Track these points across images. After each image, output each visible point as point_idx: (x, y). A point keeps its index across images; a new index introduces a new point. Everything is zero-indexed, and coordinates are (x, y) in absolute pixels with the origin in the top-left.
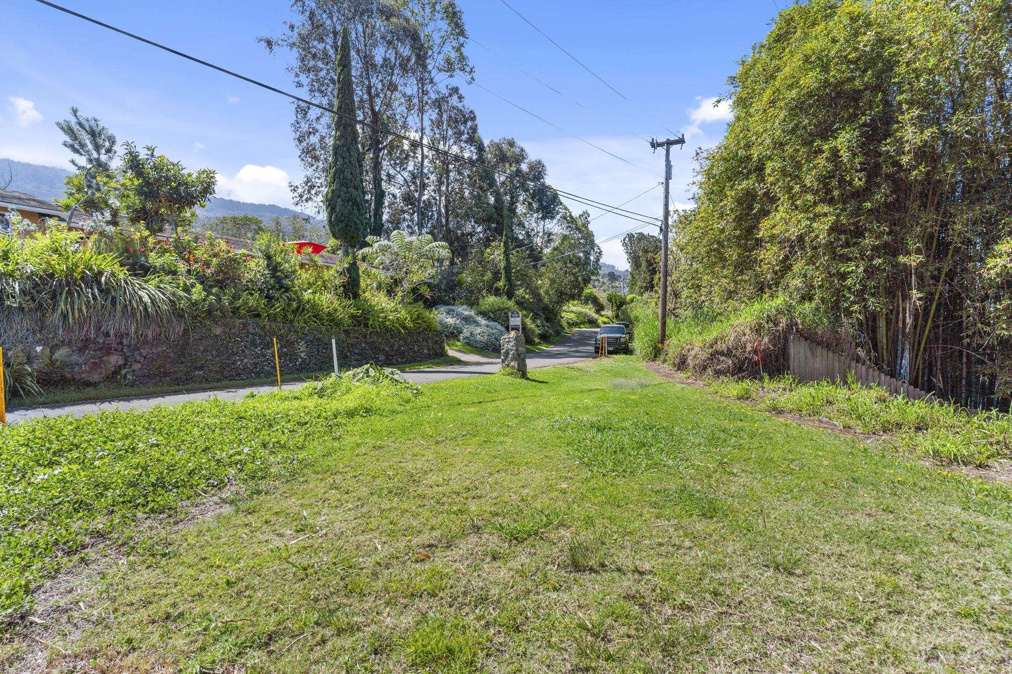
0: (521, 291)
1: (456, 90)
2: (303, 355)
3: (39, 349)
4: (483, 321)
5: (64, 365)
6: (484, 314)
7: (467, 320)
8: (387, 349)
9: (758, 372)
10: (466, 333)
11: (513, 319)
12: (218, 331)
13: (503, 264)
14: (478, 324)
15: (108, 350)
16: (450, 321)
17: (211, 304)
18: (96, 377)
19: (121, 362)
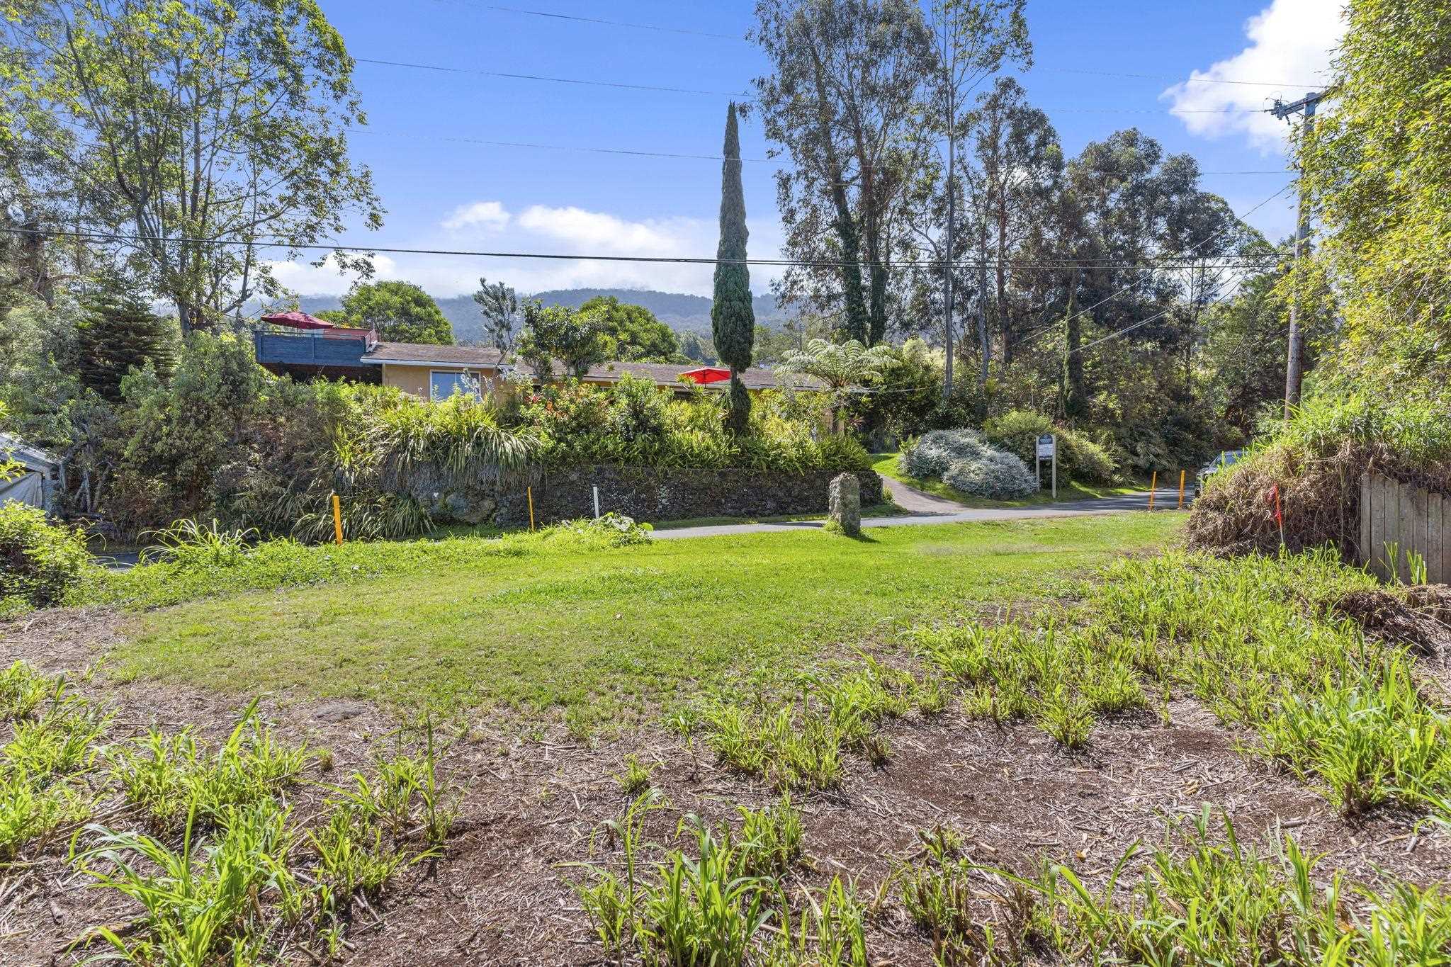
0: (1102, 397)
1: (1008, 85)
2: (664, 501)
3: (436, 495)
4: (988, 451)
5: (454, 508)
6: (992, 441)
7: (961, 451)
8: (780, 494)
9: (1274, 541)
10: (954, 468)
11: (1042, 447)
12: (574, 477)
13: (1066, 355)
14: (976, 455)
15: (483, 496)
16: (934, 453)
17: (563, 452)
18: (474, 519)
19: (493, 506)
